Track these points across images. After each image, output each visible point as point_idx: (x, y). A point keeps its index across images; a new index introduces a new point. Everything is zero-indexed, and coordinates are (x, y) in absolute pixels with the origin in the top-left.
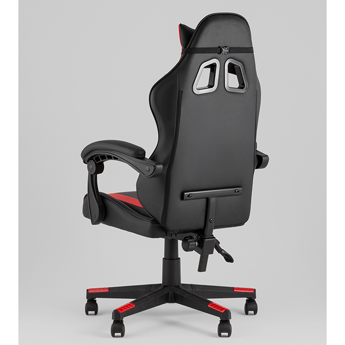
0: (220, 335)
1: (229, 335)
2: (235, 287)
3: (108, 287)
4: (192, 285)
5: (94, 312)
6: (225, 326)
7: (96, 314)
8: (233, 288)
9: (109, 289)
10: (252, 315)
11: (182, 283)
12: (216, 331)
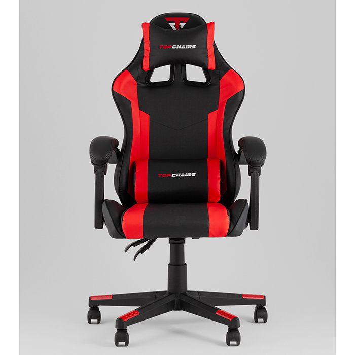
0: (228, 344)
1: (238, 344)
2: (244, 293)
3: (111, 294)
4: (198, 292)
5: (97, 320)
6: (234, 334)
7: (99, 322)
8: (242, 295)
9: (113, 296)
10: (262, 322)
11: (188, 290)
12: (224, 340)
